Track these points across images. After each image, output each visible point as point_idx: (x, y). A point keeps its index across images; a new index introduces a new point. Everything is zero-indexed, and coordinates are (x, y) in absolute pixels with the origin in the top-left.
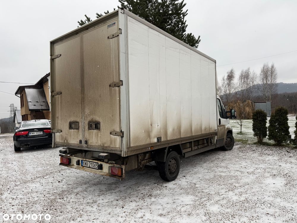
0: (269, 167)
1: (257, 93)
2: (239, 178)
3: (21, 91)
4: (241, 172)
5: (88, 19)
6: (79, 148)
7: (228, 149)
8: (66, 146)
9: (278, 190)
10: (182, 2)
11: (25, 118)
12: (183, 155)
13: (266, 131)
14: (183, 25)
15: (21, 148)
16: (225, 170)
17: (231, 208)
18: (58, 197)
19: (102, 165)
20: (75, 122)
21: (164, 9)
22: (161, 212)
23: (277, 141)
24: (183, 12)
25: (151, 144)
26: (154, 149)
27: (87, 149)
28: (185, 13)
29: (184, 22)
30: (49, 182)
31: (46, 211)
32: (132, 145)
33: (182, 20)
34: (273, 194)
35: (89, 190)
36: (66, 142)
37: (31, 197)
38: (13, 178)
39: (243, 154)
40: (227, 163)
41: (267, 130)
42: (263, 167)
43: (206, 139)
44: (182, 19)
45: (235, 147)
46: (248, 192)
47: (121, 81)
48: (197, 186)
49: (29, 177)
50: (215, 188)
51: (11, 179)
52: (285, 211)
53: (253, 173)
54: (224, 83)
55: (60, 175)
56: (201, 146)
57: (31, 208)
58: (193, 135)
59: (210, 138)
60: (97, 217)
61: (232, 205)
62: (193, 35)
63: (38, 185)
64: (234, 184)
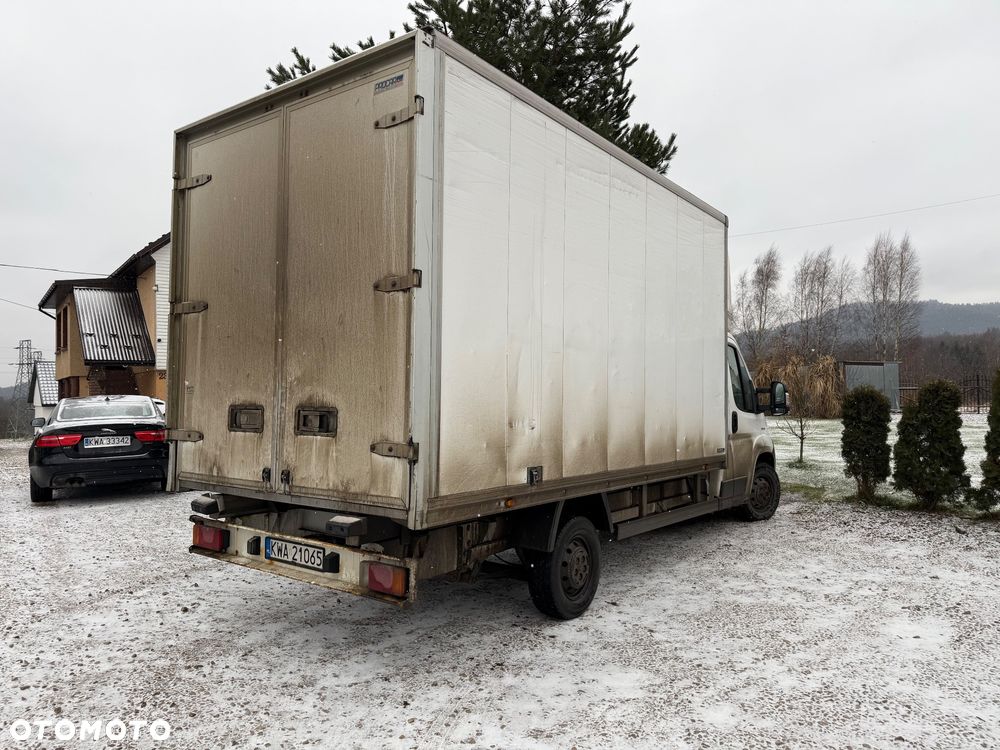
0: (899, 579)
1: (854, 332)
2: (800, 613)
3: (60, 296)
4: (804, 593)
5: (304, 65)
6: (261, 497)
7: (761, 515)
8: (214, 487)
9: (931, 658)
10: (621, 21)
11: (68, 388)
12: (612, 531)
13: (887, 460)
14: (621, 96)
15: (54, 492)
16: (750, 586)
17: (773, 715)
18: (181, 662)
19: (338, 556)
20: (251, 405)
21: (557, 40)
22: (536, 723)
23: (923, 495)
24: (621, 52)
25: (507, 489)
26: (516, 508)
27: (286, 500)
28: (629, 57)
29: (624, 86)
30: (150, 612)
31: (139, 708)
32: (444, 491)
33: (619, 78)
34: (913, 671)
35: (287, 642)
36: (215, 474)
37: (86, 661)
38: (27, 592)
39: (811, 535)
40: (756, 562)
41: (892, 455)
42: (879, 579)
43: (686, 478)
44: (619, 74)
45: (783, 509)
46: (832, 663)
47: (415, 271)
48: (657, 637)
49: (80, 592)
50: (718, 645)
51: (19, 597)
52: (956, 729)
53: (845, 598)
54: (744, 295)
55: (188, 588)
56: (671, 503)
57: (87, 698)
58: (647, 463)
59: (702, 476)
60: (316, 735)
61: (777, 707)
62: (653, 132)
63: (112, 618)
64: (783, 635)
